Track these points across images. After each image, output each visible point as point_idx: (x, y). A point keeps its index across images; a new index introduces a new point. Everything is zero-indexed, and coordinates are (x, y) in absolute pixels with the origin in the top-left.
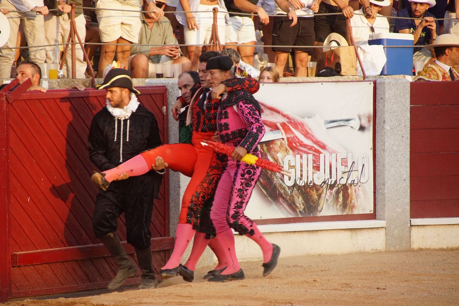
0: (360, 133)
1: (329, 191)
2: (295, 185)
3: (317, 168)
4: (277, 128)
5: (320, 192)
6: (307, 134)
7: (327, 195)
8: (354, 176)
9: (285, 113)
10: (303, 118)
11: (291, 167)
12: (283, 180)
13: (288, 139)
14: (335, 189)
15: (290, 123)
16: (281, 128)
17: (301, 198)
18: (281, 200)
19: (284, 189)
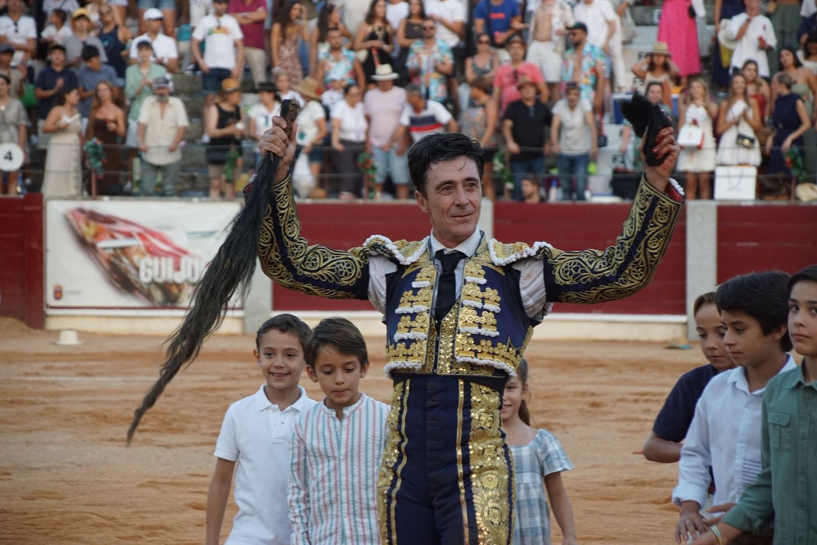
3: (177, 268)
11: (147, 267)
12: (138, 276)
16: (136, 236)
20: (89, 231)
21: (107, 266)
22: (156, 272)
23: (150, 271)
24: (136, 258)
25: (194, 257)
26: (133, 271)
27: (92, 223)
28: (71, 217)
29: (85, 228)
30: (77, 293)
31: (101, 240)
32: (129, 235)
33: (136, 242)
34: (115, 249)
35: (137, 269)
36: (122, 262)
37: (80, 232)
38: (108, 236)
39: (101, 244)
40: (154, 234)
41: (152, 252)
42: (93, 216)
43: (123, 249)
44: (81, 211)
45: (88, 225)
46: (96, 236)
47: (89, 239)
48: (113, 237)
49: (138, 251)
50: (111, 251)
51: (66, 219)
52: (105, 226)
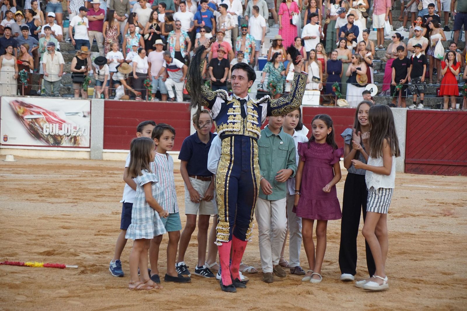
0: (84, 118)
1: (66, 138)
2: (49, 134)
3: (61, 129)
4: (40, 114)
5: (62, 137)
6: (55, 117)
7: (65, 139)
8: (79, 133)
9: (45, 108)
10: (54, 111)
11: (47, 128)
13: (46, 118)
14: (70, 137)
15: (47, 112)
17: (52, 139)
18: (41, 139)
19: (43, 135)
20: (20, 111)
21: (28, 127)
22: (51, 130)
23: (48, 130)
24: (41, 124)
25: (68, 124)
26: (40, 130)
27: (22, 107)
28: (12, 104)
29: (18, 110)
30: (14, 138)
31: (26, 115)
32: (39, 113)
33: (41, 116)
34: (32, 119)
35: (42, 129)
36: (36, 125)
37: (16, 111)
38: (29, 113)
39: (25, 117)
40: (50, 113)
41: (49, 121)
42: (22, 104)
43: (35, 119)
44: (17, 101)
45: (20, 108)
46: (23, 113)
47: (20, 114)
48: (31, 114)
49: (43, 120)
50: (30, 120)
51: (10, 105)
52: (28, 109)
